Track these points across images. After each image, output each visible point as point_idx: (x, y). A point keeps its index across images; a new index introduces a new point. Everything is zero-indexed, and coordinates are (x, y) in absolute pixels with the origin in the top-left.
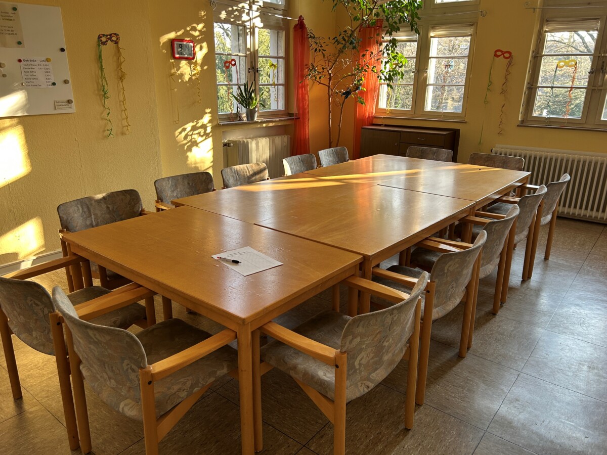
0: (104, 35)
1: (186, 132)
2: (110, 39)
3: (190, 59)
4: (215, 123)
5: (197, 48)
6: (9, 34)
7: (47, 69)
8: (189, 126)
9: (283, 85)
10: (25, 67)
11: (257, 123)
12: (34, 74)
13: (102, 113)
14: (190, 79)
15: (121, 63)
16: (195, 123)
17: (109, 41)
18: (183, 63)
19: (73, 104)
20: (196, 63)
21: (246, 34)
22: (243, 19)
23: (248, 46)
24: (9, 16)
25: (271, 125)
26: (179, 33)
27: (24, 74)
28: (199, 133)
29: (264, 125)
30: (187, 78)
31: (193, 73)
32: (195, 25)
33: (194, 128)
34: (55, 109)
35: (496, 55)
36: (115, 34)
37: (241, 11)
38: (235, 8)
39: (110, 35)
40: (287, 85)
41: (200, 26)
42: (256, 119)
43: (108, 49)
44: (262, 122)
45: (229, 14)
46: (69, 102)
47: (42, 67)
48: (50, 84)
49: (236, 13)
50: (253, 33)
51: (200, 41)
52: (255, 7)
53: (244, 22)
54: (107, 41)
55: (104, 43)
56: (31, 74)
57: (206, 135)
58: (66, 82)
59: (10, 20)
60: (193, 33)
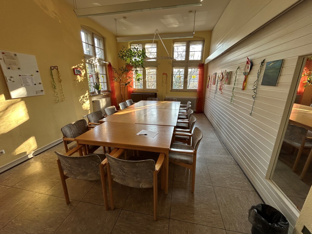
0: (52, 67)
1: (81, 99)
2: (55, 68)
3: (80, 75)
4: (89, 95)
5: (82, 71)
6: (14, 65)
7: (32, 79)
8: (82, 97)
9: (106, 82)
10: (23, 78)
11: (101, 94)
12: (27, 81)
13: (54, 94)
14: (80, 81)
15: (60, 76)
16: (83, 96)
17: (55, 69)
18: (78, 76)
19: (44, 92)
20: (82, 76)
21: (95, 67)
22: (93, 63)
23: (96, 71)
24: (13, 58)
25: (105, 94)
26: (76, 66)
27: (22, 81)
28: (85, 99)
29: (103, 95)
30: (79, 81)
31: (81, 79)
32: (81, 64)
33: (83, 97)
34: (37, 94)
35: (163, 74)
36: (56, 66)
37: (92, 60)
38: (91, 59)
39: (55, 66)
40: (107, 82)
41: (82, 65)
42: (101, 93)
43: (54, 71)
44: (103, 94)
45: (89, 61)
46: (42, 91)
47: (30, 78)
48: (34, 84)
49: (91, 61)
50: (96, 67)
51: (82, 69)
52: (96, 59)
53: (94, 63)
54: (54, 69)
55: (53, 69)
56: (25, 81)
57: (87, 99)
58: (40, 83)
59: (14, 59)
60: (80, 66)
